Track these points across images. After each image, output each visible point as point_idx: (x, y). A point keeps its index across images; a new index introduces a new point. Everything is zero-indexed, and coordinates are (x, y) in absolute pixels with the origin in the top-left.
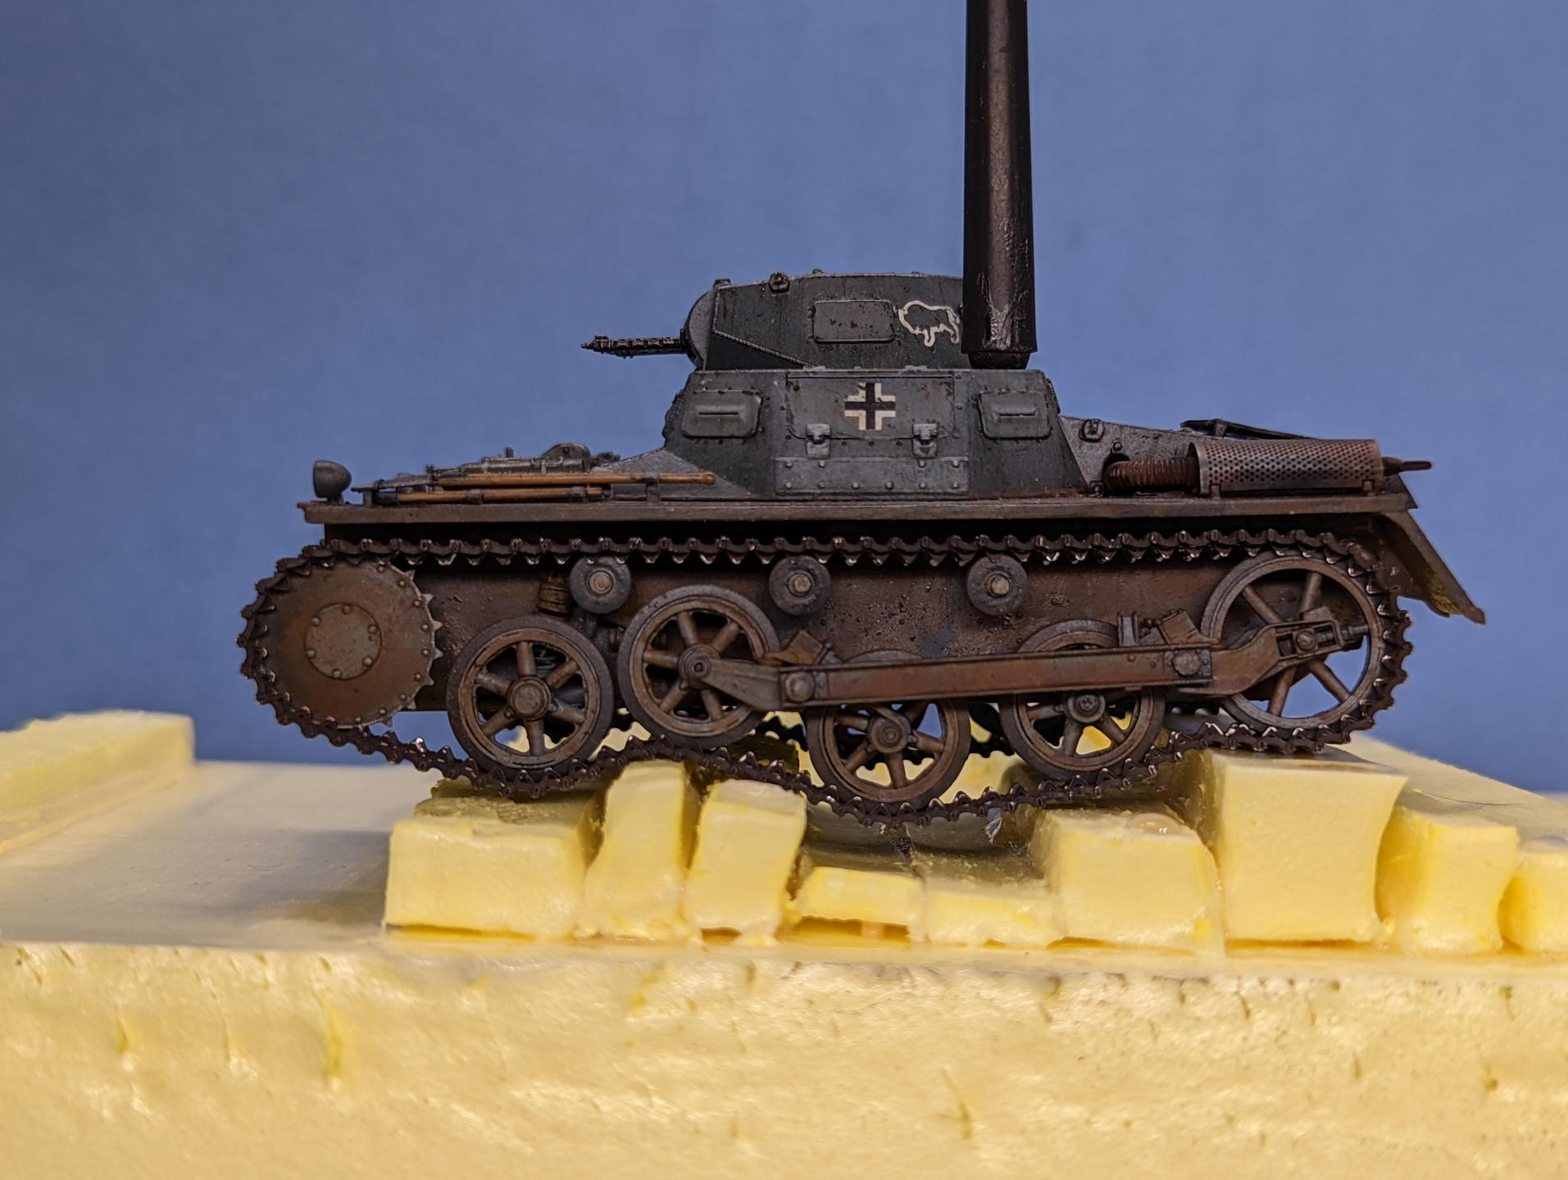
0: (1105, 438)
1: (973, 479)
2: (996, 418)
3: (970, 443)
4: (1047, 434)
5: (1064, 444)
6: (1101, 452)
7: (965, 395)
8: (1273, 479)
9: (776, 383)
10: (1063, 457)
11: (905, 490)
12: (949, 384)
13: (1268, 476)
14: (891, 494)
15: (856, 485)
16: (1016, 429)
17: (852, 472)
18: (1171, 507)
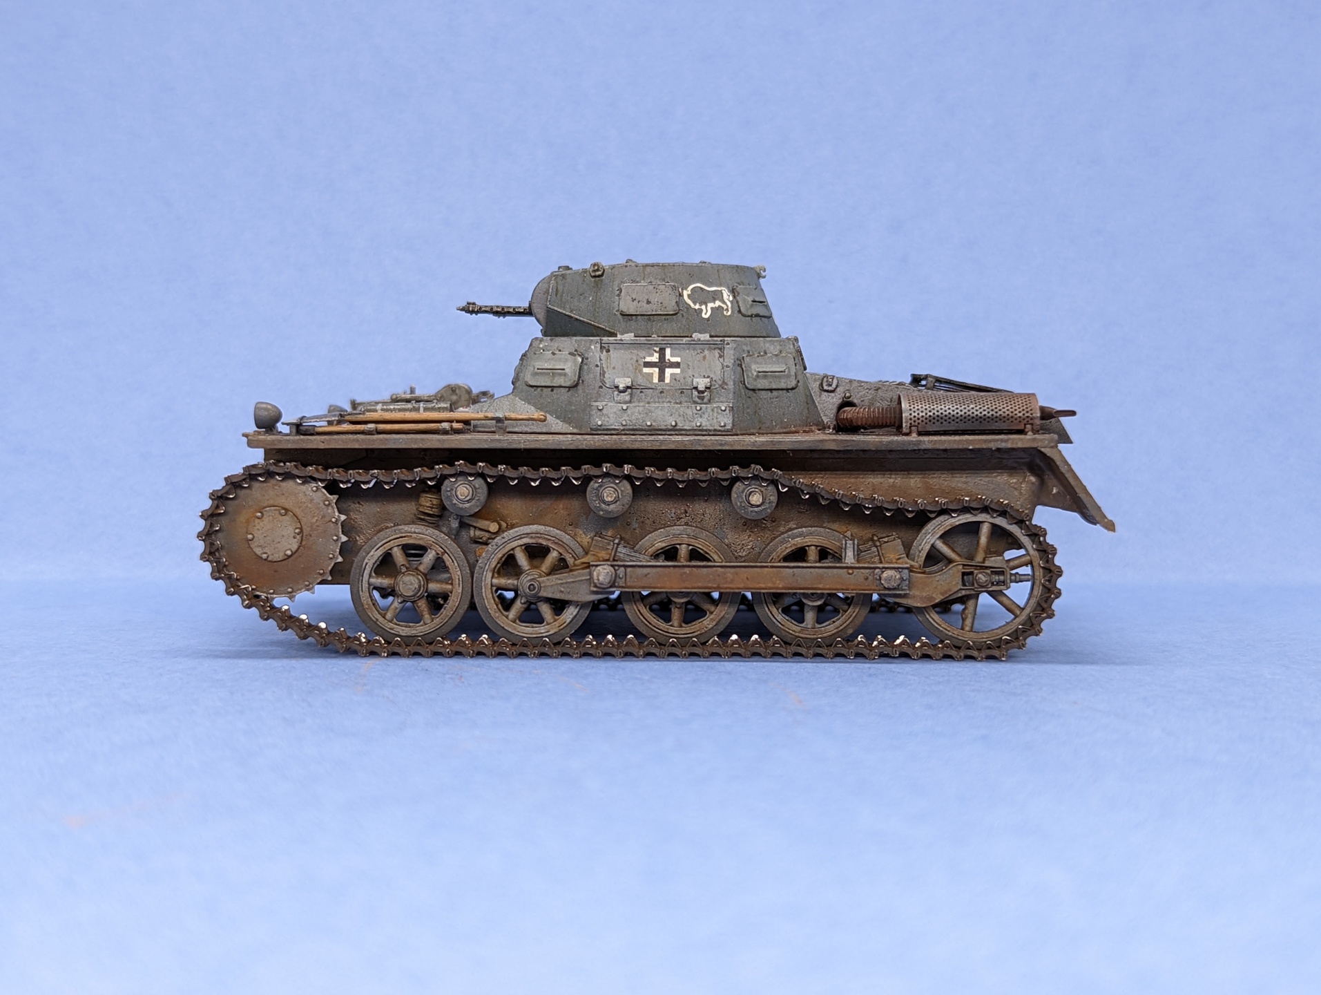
0: (838, 389)
1: (736, 420)
2: (755, 374)
3: (734, 393)
4: (794, 386)
5: (808, 393)
6: (836, 399)
7: (732, 357)
8: (957, 423)
9: (593, 347)
10: (807, 404)
11: (685, 427)
12: (720, 349)
13: (953, 420)
14: (675, 430)
15: (649, 423)
16: (771, 382)
17: (646, 413)
18: (881, 442)
